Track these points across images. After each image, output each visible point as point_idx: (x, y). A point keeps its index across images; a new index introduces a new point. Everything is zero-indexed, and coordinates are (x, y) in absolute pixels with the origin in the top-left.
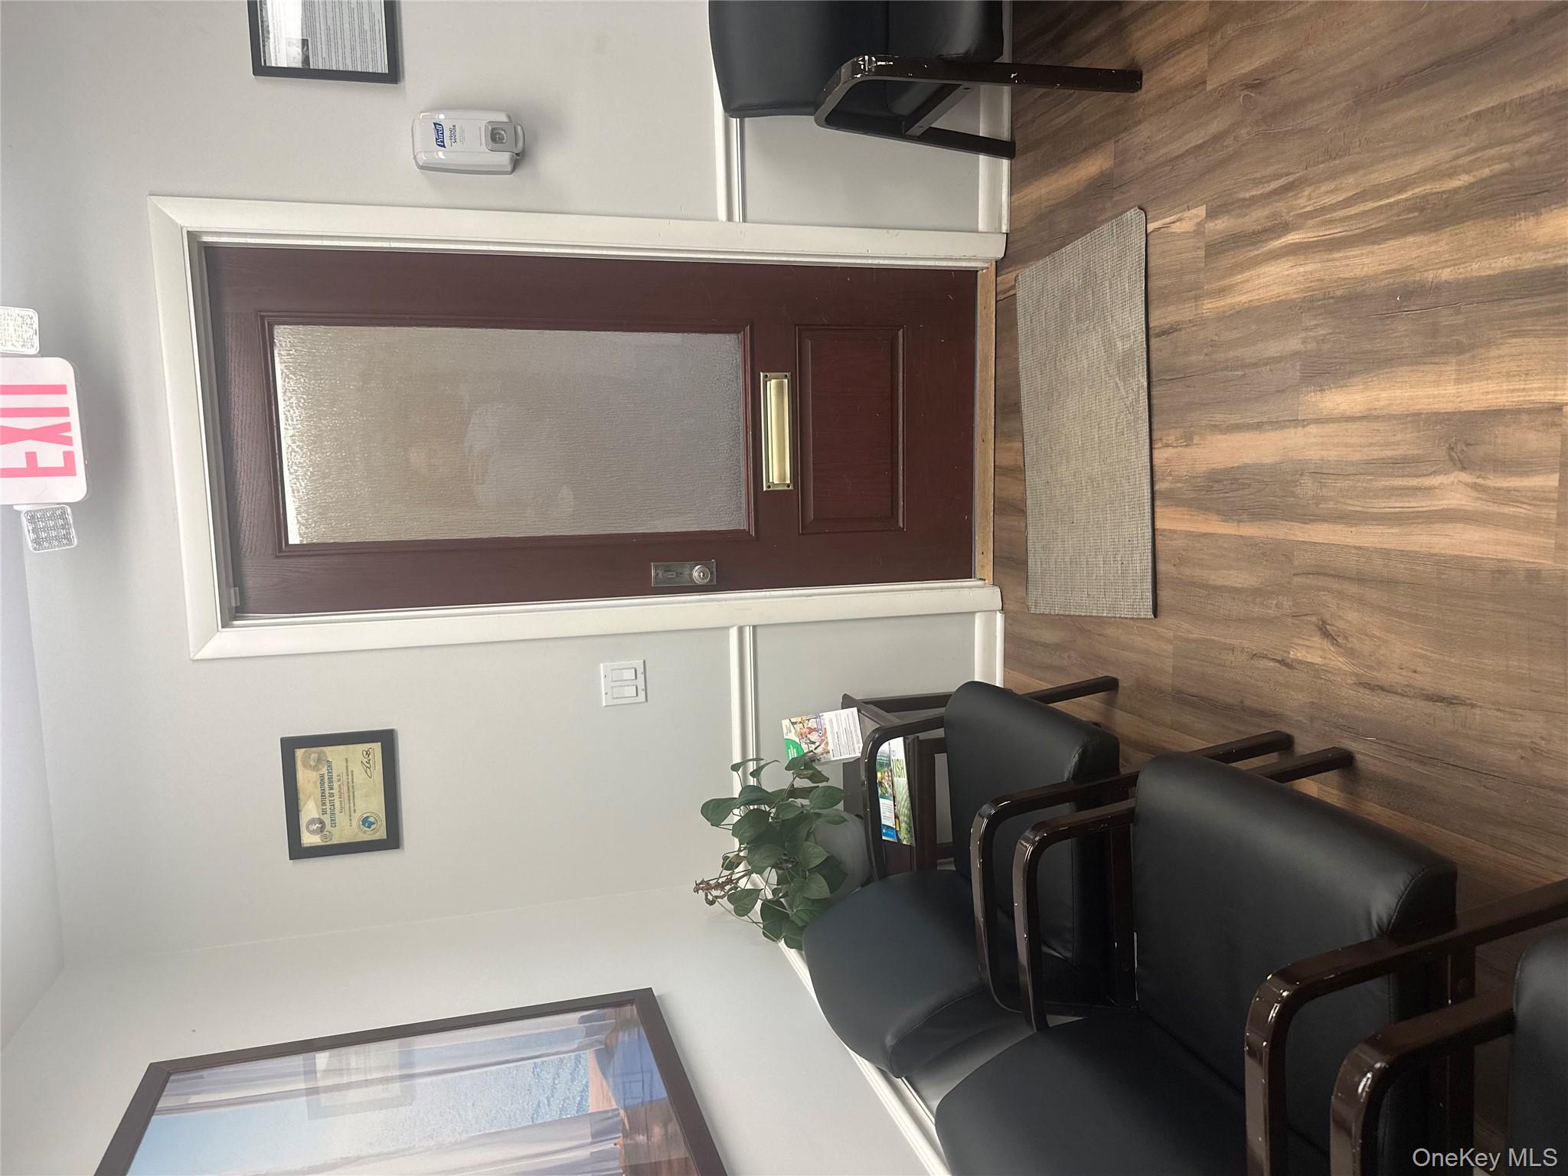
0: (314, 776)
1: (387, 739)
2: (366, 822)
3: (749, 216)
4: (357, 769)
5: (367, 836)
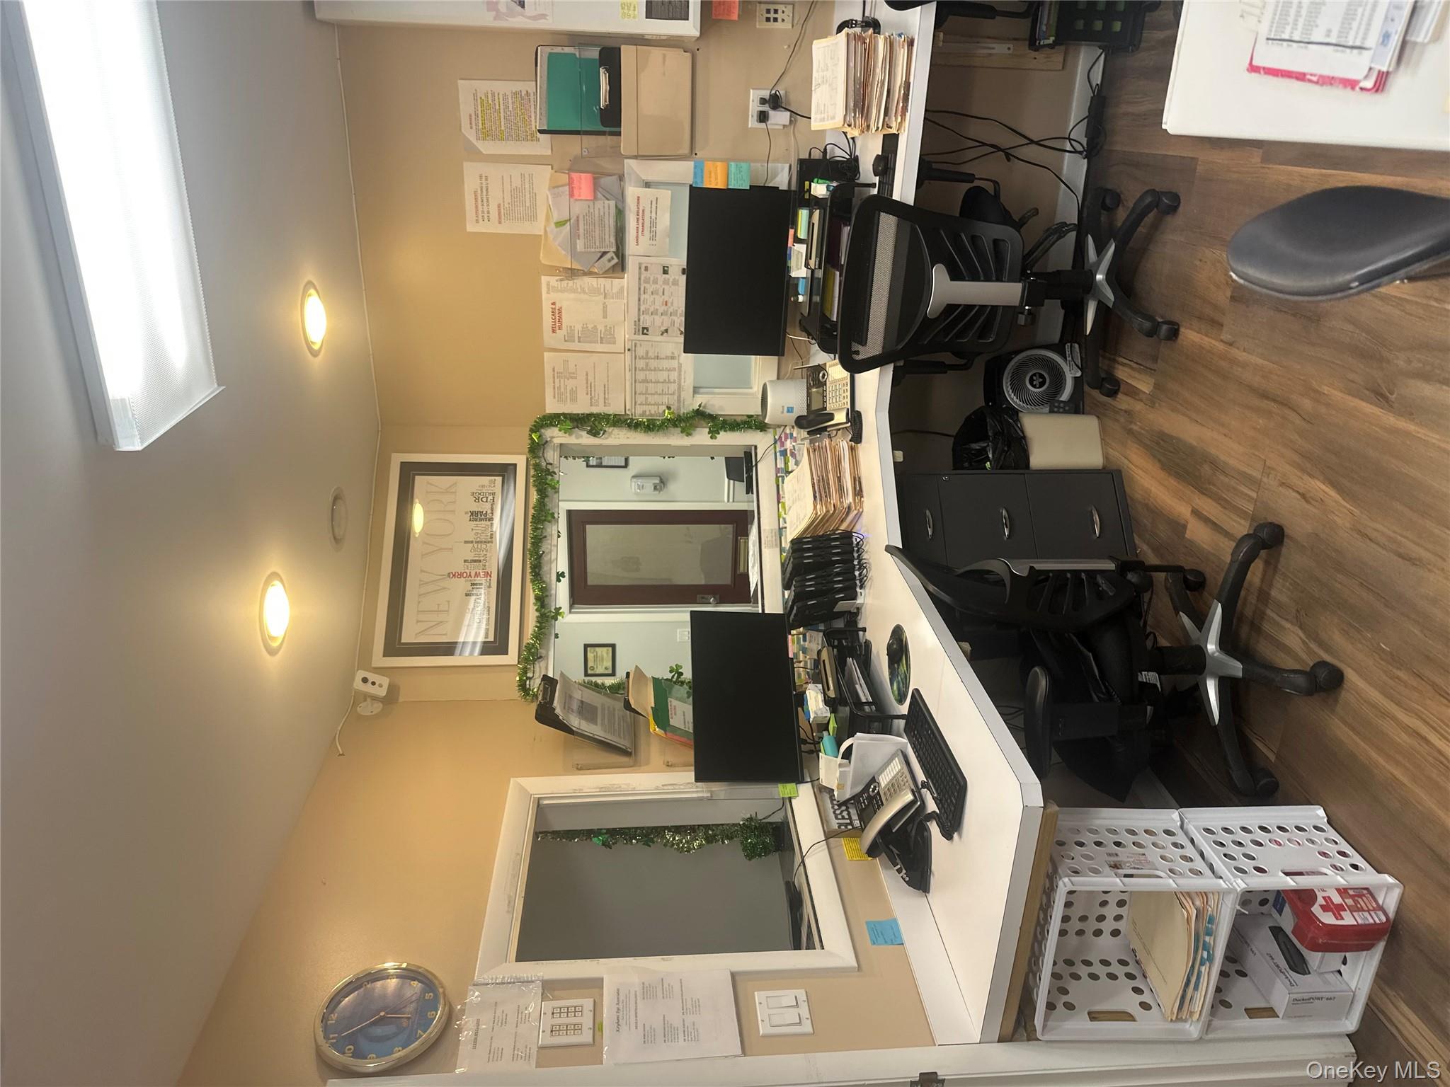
0: (592, 655)
1: (613, 646)
2: (606, 668)
3: (735, 500)
4: (605, 655)
5: (606, 672)
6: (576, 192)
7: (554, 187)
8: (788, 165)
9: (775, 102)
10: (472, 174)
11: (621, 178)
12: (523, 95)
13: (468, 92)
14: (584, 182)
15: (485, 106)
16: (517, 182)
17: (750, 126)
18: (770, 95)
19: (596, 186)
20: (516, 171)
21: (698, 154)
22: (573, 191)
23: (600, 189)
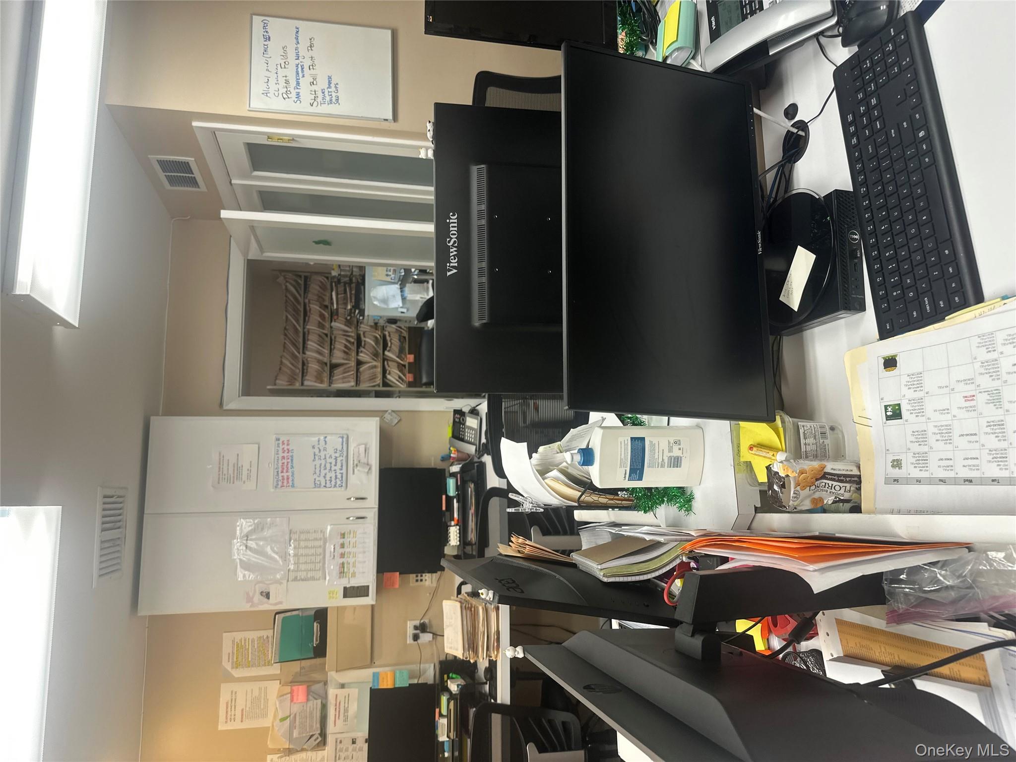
6: (295, 698)
7: (281, 696)
8: (432, 666)
9: (423, 628)
10: (225, 691)
11: (326, 683)
12: (265, 638)
13: (228, 640)
14: (301, 690)
15: (239, 647)
16: (256, 693)
17: (408, 642)
18: (420, 624)
19: (309, 692)
20: (255, 686)
21: (376, 663)
22: (293, 698)
23: (311, 693)
